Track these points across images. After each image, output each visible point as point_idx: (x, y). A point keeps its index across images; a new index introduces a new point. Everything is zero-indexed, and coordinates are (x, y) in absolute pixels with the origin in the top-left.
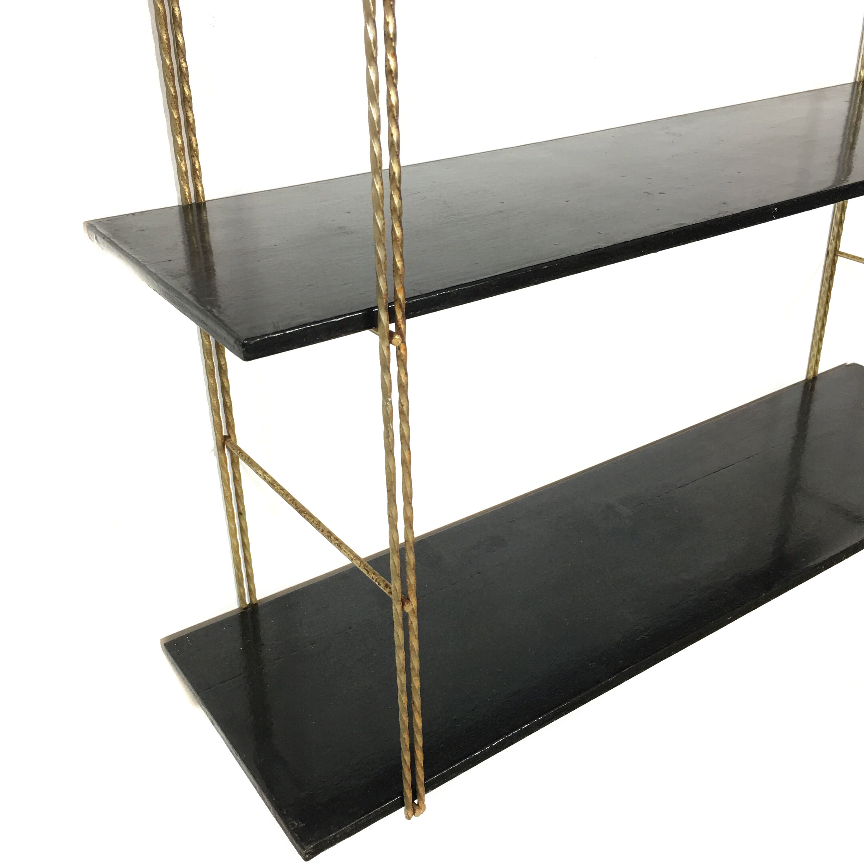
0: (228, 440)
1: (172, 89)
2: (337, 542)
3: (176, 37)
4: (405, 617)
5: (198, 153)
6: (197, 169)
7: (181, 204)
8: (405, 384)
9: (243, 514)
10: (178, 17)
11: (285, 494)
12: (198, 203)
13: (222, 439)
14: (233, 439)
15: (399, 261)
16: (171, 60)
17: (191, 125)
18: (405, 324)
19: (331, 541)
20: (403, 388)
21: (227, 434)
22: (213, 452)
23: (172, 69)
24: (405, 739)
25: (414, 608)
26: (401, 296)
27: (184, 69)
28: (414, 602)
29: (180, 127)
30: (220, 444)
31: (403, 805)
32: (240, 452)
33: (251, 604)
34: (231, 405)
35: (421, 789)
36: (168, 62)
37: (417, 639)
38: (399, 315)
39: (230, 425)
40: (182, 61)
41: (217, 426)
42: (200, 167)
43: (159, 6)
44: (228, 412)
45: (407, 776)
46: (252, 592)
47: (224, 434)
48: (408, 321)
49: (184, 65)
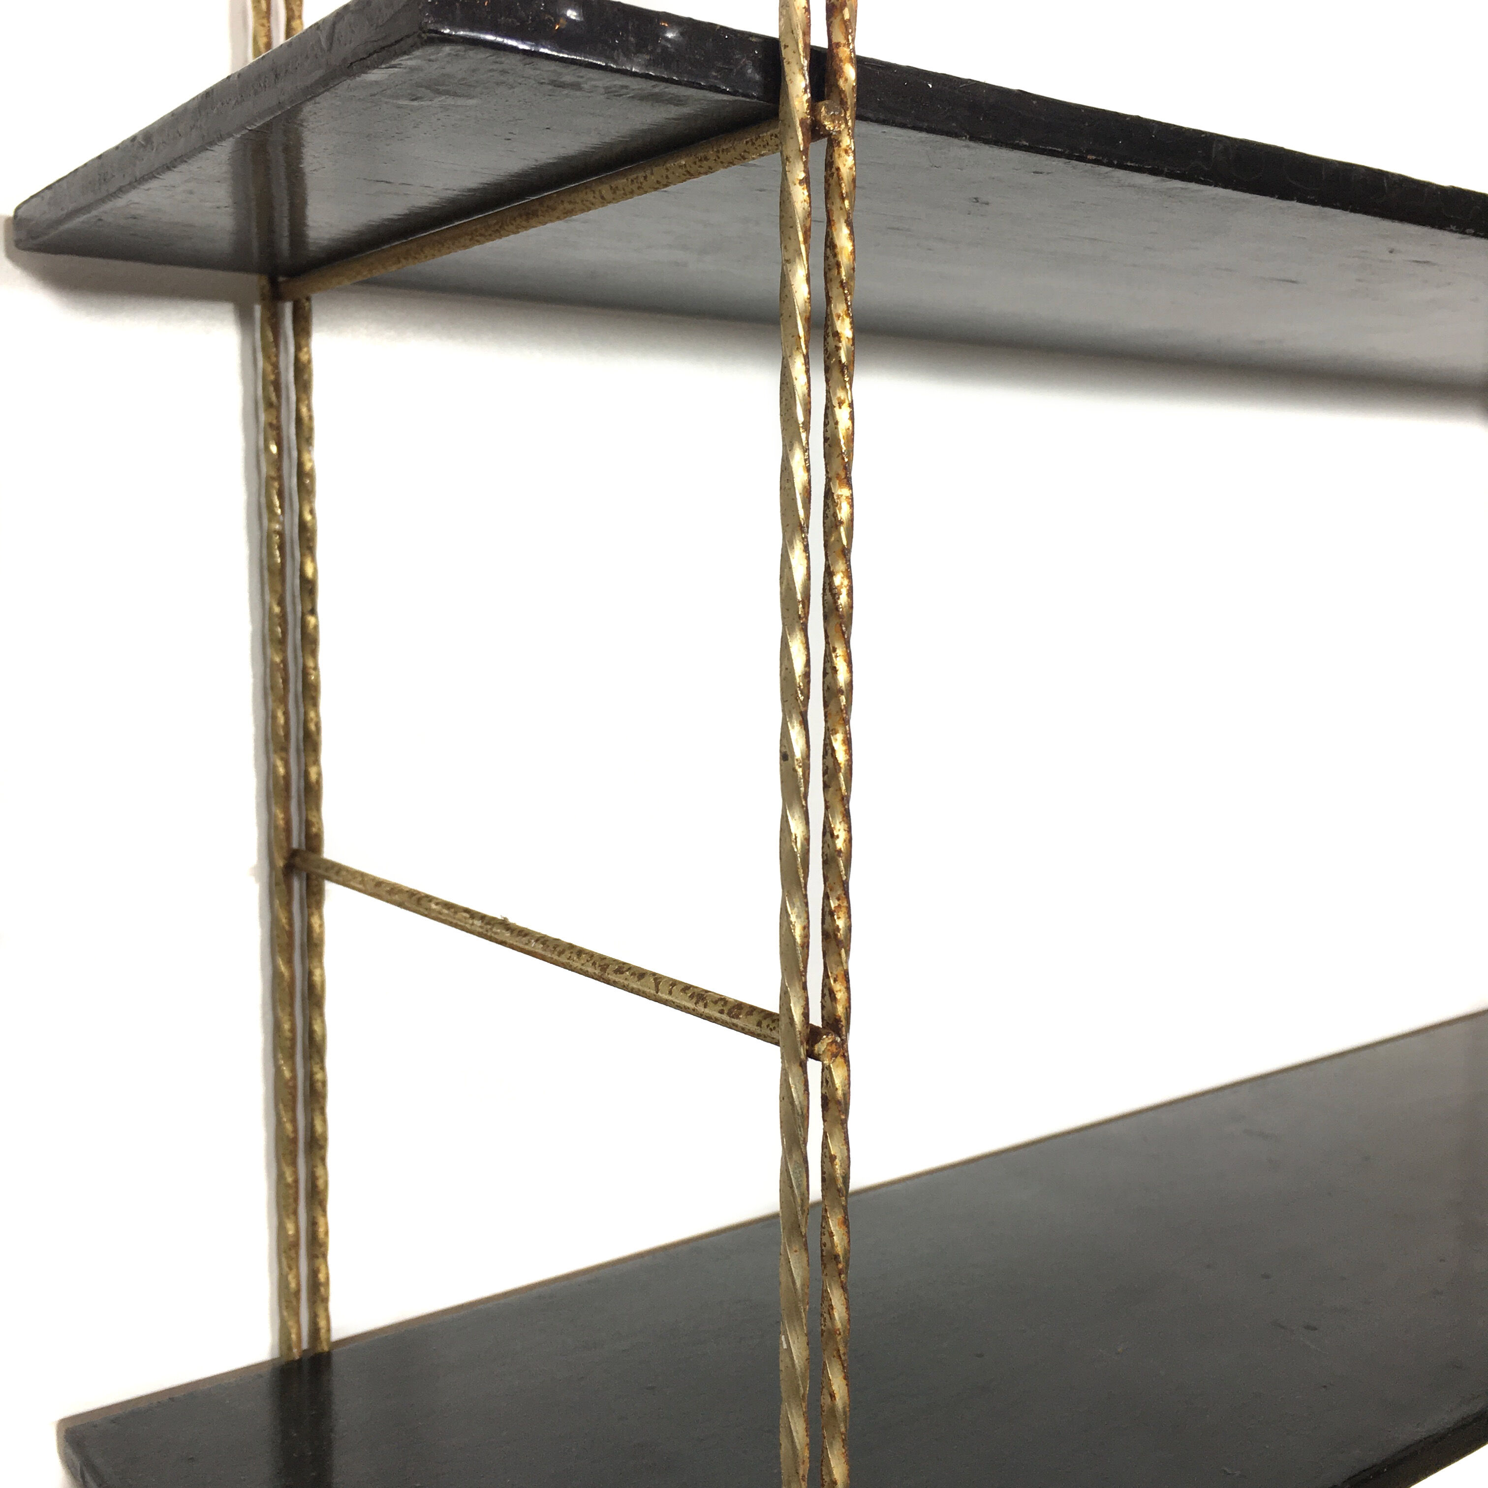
1: (289, 1127)
3: (311, 1025)
5: (326, 1250)
16: (293, 1070)
23: (295, 1087)
29: (296, 1200)
36: (287, 1074)
40: (316, 1069)
43: (283, 968)
49: (319, 1076)
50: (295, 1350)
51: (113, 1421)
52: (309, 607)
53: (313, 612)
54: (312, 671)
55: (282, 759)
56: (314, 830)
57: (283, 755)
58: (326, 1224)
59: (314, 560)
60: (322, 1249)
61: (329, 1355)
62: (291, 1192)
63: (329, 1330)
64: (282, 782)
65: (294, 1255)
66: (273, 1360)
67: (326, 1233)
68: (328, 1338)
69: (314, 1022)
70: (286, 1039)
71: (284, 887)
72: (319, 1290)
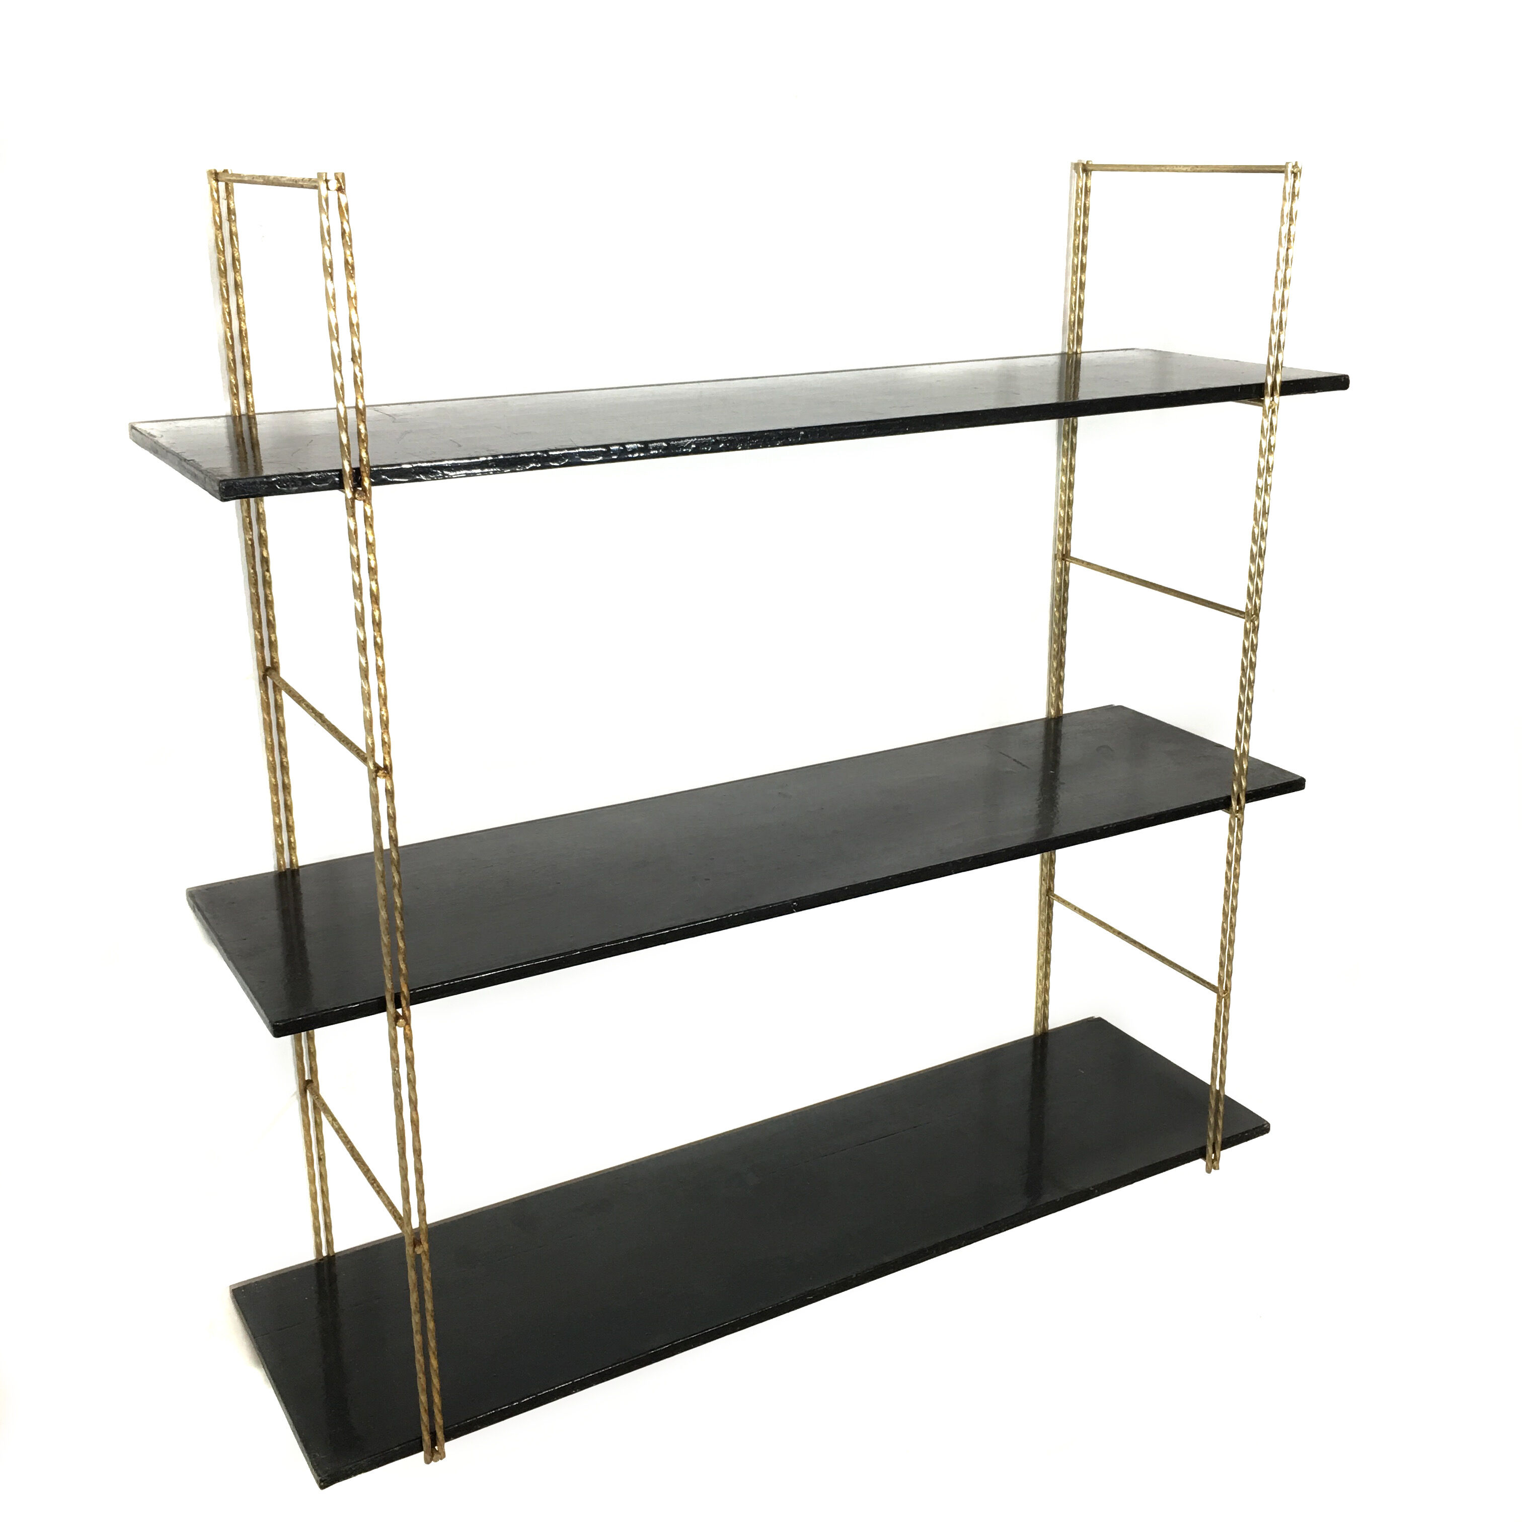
0: (309, 1085)
2: (378, 1189)
4: (418, 1258)
6: (292, 842)
7: (277, 870)
8: (410, 1057)
9: (323, 1160)
10: (282, 724)
11: (347, 1140)
12: (293, 870)
13: (304, 1084)
14: (315, 1084)
15: (402, 964)
17: (288, 806)
18: (409, 1010)
19: (374, 1188)
20: (410, 1061)
21: (310, 1079)
22: (295, 1097)
24: (420, 1378)
25: (426, 1250)
26: (405, 989)
27: (285, 763)
28: (425, 1246)
29: (279, 808)
30: (302, 1088)
31: (421, 1450)
32: (317, 1098)
33: (328, 1256)
34: (315, 1051)
35: (440, 1435)
37: (429, 1280)
38: (404, 1003)
39: (313, 1071)
41: (300, 1071)
42: (295, 840)
44: (312, 1058)
45: (423, 1418)
46: (330, 1243)
47: (307, 1078)
48: (412, 1007)
50: (283, 868)
51: (207, 890)
52: (266, 568)
53: (268, 570)
54: (270, 595)
55: (259, 632)
56: (275, 660)
57: (259, 630)
58: (293, 819)
59: (267, 549)
60: (292, 829)
61: (298, 870)
62: (277, 805)
63: (297, 861)
64: (259, 641)
65: (279, 830)
66: (275, 871)
67: (293, 822)
68: (297, 864)
69: (281, 738)
70: (270, 745)
71: (263, 684)
72: (291, 845)
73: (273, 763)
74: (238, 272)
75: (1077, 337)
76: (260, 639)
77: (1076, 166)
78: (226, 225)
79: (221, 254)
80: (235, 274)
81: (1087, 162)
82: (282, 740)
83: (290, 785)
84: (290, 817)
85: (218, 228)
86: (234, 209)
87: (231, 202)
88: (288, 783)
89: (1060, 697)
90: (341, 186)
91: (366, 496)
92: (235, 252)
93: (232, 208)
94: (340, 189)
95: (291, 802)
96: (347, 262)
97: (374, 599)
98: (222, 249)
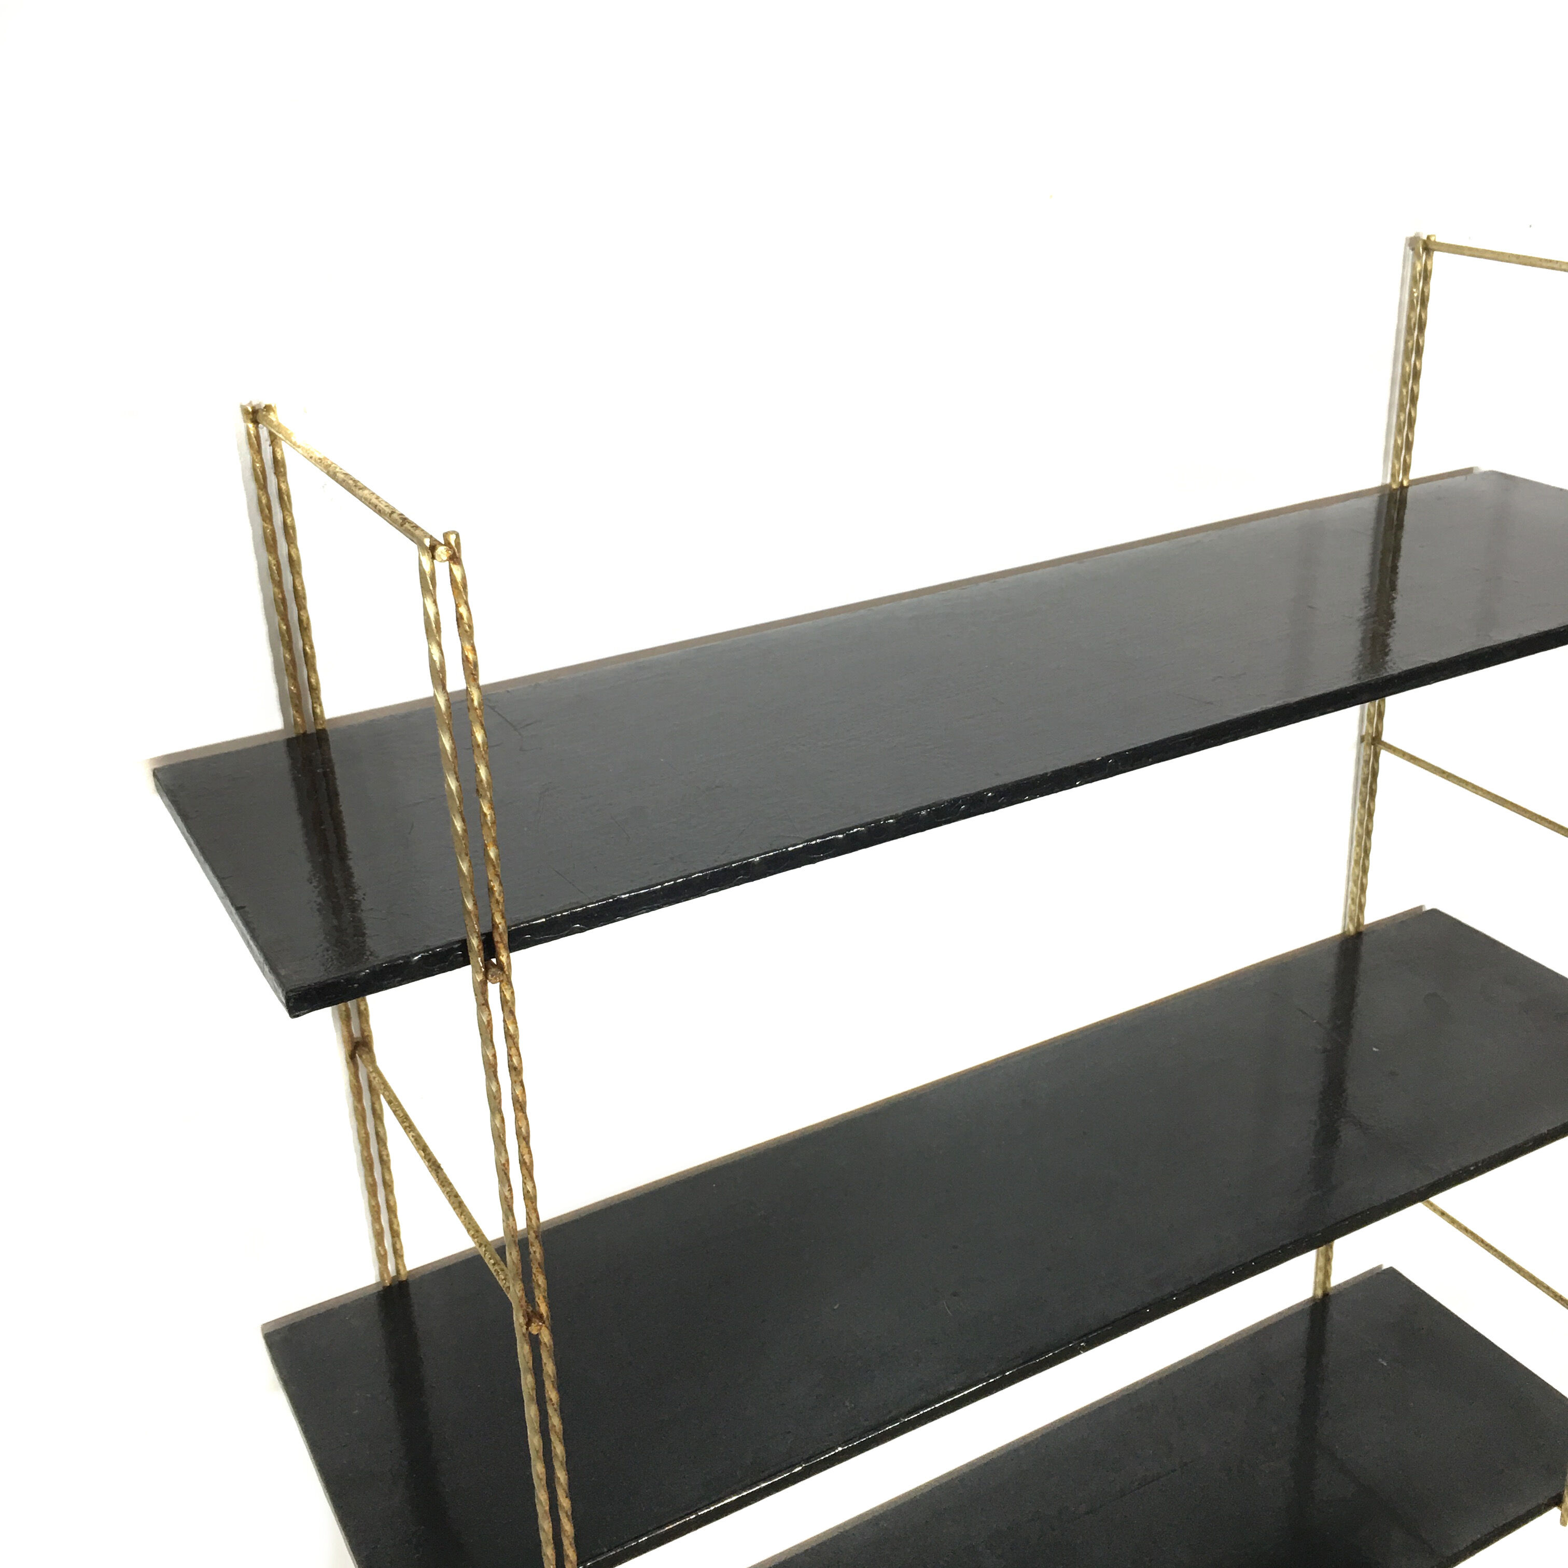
73: (368, 1158)
74: (292, 543)
75: (1404, 465)
76: (345, 1011)
77: (1413, 243)
78: (272, 480)
79: (268, 521)
80: (289, 546)
81: (1428, 237)
82: (379, 1129)
83: (392, 1182)
84: (394, 1220)
85: (262, 487)
86: (283, 458)
87: (278, 450)
88: (389, 1180)
89: (1361, 907)
90: (454, 553)
91: (502, 973)
92: (287, 517)
93: (279, 458)
94: (455, 558)
95: (395, 1203)
96: (465, 659)
97: (518, 1105)
98: (269, 515)
